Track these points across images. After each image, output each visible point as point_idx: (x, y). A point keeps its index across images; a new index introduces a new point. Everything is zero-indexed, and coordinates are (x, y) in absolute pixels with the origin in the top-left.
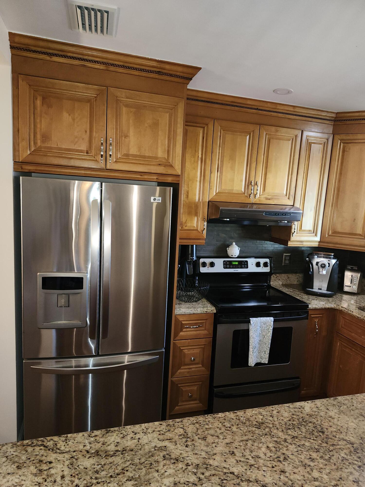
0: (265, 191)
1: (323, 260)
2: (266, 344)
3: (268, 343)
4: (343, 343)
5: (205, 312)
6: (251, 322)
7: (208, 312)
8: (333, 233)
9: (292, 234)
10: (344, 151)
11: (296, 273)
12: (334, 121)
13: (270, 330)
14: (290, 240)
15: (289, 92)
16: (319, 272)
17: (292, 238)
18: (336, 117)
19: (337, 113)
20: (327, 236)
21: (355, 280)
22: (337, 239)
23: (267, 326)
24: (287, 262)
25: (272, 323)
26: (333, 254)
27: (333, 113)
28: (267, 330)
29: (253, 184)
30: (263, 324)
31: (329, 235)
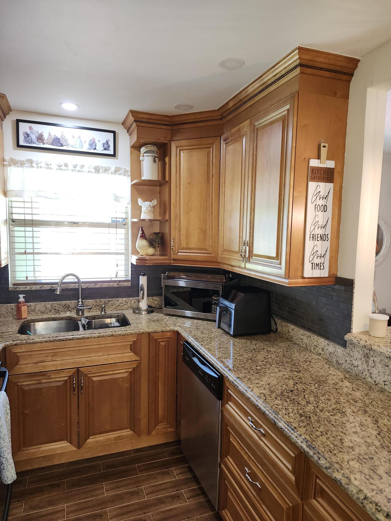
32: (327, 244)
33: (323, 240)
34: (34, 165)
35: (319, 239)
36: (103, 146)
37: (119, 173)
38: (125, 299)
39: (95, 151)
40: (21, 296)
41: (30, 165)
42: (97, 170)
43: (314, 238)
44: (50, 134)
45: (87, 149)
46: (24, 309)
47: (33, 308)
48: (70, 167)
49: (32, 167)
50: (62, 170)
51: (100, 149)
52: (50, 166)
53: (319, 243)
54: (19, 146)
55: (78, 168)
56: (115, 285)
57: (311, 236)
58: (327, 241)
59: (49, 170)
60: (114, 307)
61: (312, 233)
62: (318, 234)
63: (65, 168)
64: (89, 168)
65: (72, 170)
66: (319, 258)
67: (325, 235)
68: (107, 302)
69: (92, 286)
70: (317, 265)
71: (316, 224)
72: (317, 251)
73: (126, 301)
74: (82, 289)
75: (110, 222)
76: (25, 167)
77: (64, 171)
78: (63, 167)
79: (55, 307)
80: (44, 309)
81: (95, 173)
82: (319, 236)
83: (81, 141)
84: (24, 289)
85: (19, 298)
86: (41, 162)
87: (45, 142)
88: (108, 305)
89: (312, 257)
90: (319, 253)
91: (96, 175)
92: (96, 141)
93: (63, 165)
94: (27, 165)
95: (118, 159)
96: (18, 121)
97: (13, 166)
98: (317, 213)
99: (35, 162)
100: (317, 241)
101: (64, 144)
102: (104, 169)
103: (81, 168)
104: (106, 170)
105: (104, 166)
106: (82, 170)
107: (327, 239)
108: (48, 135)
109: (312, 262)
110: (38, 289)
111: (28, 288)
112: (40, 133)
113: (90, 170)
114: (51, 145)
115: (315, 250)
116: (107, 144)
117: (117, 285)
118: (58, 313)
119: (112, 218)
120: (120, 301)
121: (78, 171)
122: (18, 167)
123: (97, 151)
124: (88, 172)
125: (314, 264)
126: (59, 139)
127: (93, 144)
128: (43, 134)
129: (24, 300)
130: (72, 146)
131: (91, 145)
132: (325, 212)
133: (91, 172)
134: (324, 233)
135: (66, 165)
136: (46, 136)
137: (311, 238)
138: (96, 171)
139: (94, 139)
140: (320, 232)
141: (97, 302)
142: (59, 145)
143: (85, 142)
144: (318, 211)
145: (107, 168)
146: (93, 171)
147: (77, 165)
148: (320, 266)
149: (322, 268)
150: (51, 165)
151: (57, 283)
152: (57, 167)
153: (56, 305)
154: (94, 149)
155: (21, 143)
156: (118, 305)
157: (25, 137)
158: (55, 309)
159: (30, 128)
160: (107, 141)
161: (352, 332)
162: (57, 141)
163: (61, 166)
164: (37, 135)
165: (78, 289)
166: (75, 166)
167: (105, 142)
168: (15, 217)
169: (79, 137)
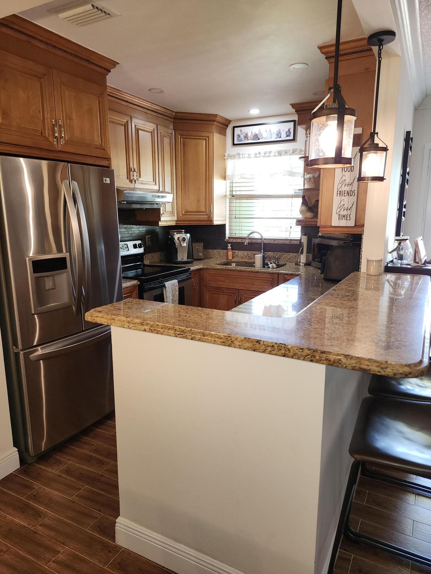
0: (140, 177)
1: (183, 235)
2: (175, 301)
3: (177, 300)
4: (211, 292)
5: (133, 285)
6: (166, 286)
7: (135, 285)
8: (185, 213)
9: (161, 215)
10: (184, 145)
11: (156, 252)
12: (174, 119)
13: (177, 290)
14: (160, 221)
15: (162, 92)
16: (181, 245)
17: (162, 219)
18: (175, 116)
19: (177, 113)
20: (181, 215)
21: (200, 249)
22: (188, 217)
23: (175, 287)
24: (149, 243)
25: (177, 283)
26: (184, 231)
27: (174, 112)
28: (175, 290)
29: (132, 170)
30: (172, 286)
31: (183, 215)
32: (354, 198)
33: (350, 195)
34: (241, 156)
35: (345, 195)
36: (286, 134)
37: (296, 153)
38: (294, 254)
39: (280, 139)
40: (229, 245)
41: (238, 157)
42: (280, 153)
43: (341, 194)
44: (252, 132)
45: (275, 139)
46: (230, 253)
47: (237, 254)
48: (262, 154)
49: (240, 158)
50: (257, 157)
51: (284, 137)
52: (250, 156)
53: (346, 198)
54: (234, 144)
55: (267, 154)
56: (288, 242)
57: (339, 192)
58: (354, 196)
59: (250, 159)
60: (286, 259)
61: (339, 190)
62: (345, 191)
63: (259, 155)
64: (275, 153)
65: (264, 157)
66: (345, 210)
67: (351, 191)
68: (281, 255)
69: (272, 242)
70: (344, 216)
71: (343, 182)
72: (344, 205)
73: (295, 256)
74: (264, 244)
75: (293, 194)
76: (236, 159)
77: (258, 158)
78: (258, 155)
79: (249, 255)
80: (242, 256)
81: (279, 156)
82: (346, 192)
83: (271, 133)
84: (232, 241)
85: (228, 246)
86: (245, 154)
87: (249, 138)
88: (282, 258)
89: (339, 210)
90: (346, 206)
91: (279, 157)
92: (282, 131)
93: (258, 154)
94: (237, 157)
95: (296, 142)
96: (234, 127)
97: (229, 159)
98: (344, 173)
99: (241, 154)
100: (344, 196)
101: (260, 137)
102: (284, 152)
103: (269, 154)
104: (286, 153)
105: (284, 149)
106: (270, 155)
107: (353, 194)
108: (251, 133)
109: (339, 214)
110: (240, 241)
111: (235, 241)
112: (246, 133)
113: (275, 154)
114: (252, 140)
115: (342, 204)
116: (289, 131)
117: (289, 242)
118: (250, 260)
119: (295, 190)
120: (291, 255)
121: (267, 157)
122: (232, 159)
123: (282, 138)
124: (274, 156)
125: (340, 216)
126: (257, 135)
127: (279, 134)
128: (248, 133)
129: (231, 248)
130: (265, 138)
131: (277, 135)
132: (351, 171)
133: (276, 156)
134: (350, 190)
135: (260, 153)
136: (249, 135)
137: (338, 195)
138: (279, 155)
139: (280, 130)
140: (347, 189)
141: (275, 254)
142: (257, 139)
143: (274, 133)
144: (345, 171)
145: (287, 151)
146: (277, 154)
147: (267, 152)
148: (347, 217)
149: (348, 218)
150: (250, 154)
151: (245, 238)
152: (254, 156)
153: (250, 254)
154: (280, 138)
155: (236, 142)
156: (289, 258)
157: (238, 138)
158: (249, 257)
159: (241, 131)
160: (289, 129)
161: (360, 271)
162: (256, 136)
163: (257, 154)
164: (244, 135)
165: (261, 243)
166: (265, 153)
167: (287, 130)
168: (234, 193)
169: (270, 131)
